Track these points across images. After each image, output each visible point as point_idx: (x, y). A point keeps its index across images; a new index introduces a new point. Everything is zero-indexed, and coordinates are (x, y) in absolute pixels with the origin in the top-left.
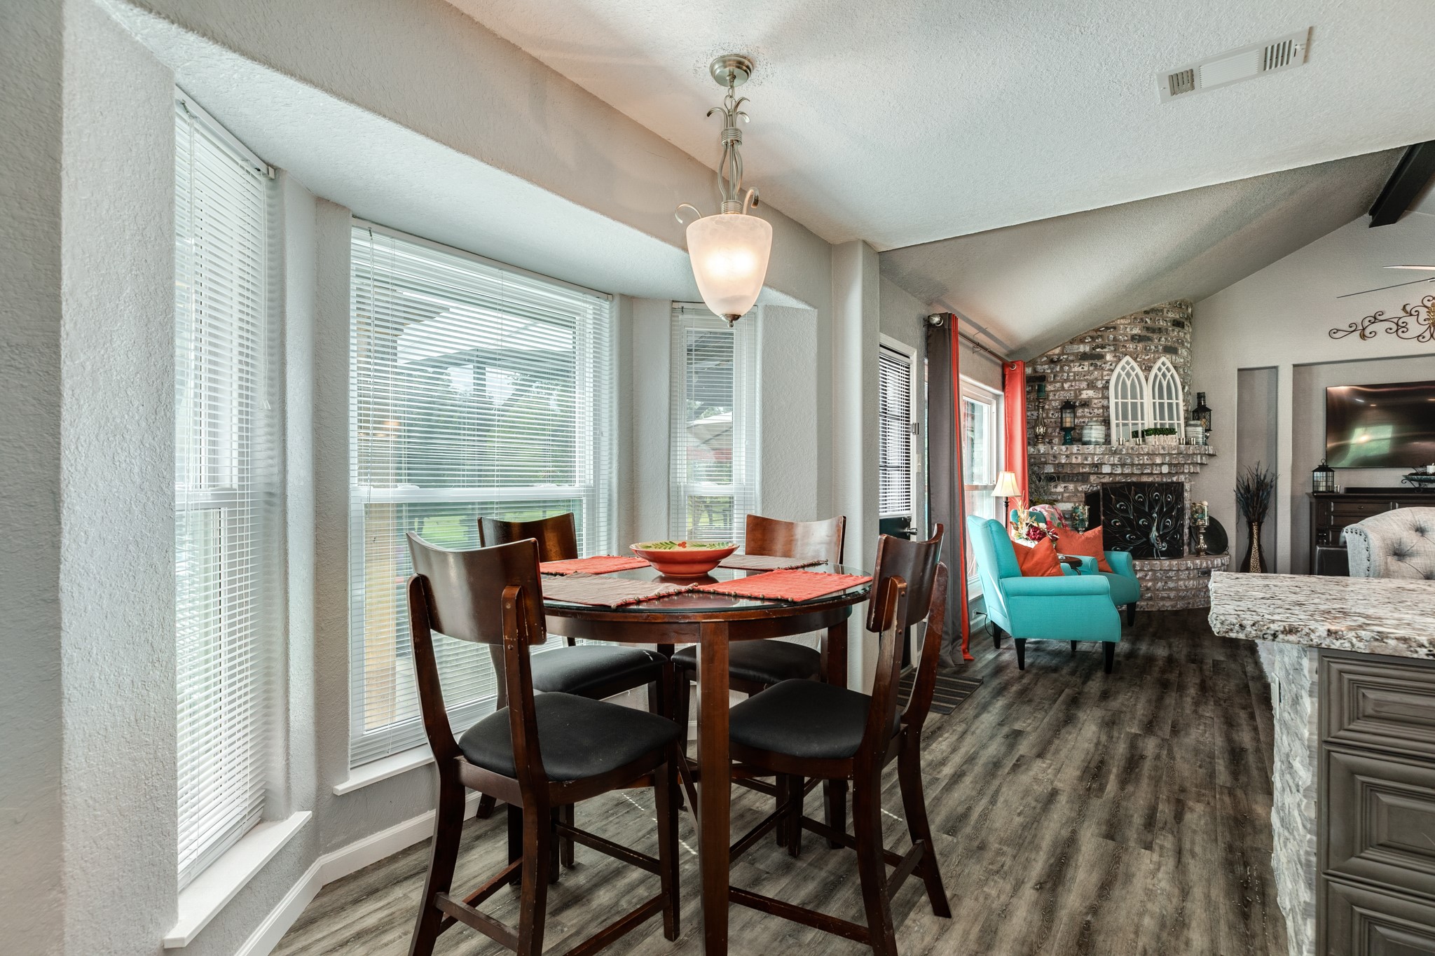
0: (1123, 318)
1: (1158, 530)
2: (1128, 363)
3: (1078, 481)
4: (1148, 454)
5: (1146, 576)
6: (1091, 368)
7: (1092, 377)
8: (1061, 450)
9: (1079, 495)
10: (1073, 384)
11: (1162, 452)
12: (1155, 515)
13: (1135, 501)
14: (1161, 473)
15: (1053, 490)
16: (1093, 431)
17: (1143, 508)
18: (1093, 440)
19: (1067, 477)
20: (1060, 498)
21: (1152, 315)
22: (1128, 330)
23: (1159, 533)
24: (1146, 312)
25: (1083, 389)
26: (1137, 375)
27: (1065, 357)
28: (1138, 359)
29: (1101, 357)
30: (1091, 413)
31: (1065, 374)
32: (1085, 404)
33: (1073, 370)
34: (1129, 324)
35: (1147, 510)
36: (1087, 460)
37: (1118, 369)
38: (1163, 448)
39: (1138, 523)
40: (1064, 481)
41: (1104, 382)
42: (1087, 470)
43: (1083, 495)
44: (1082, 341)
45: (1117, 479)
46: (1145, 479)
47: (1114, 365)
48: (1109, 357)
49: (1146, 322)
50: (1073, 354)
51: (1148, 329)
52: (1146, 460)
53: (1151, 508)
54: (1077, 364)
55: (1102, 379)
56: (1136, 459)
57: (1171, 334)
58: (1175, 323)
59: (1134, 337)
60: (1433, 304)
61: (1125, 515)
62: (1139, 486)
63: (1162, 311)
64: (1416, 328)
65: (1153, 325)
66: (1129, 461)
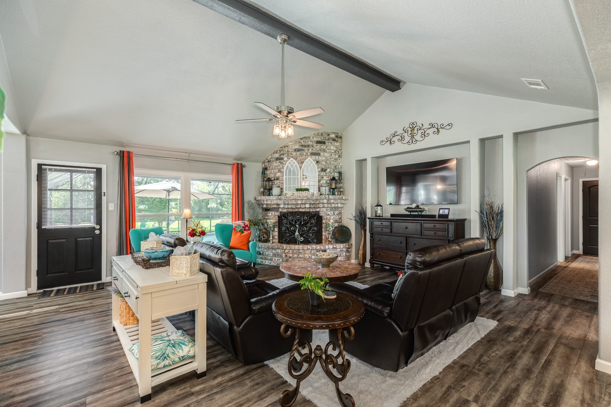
0: (291, 142)
1: (299, 232)
2: (292, 161)
3: (274, 211)
5: (289, 252)
6: (280, 164)
7: (279, 167)
10: (274, 170)
12: (297, 226)
13: (290, 220)
14: (306, 208)
17: (292, 223)
19: (271, 209)
21: (304, 140)
22: (293, 147)
24: (301, 139)
25: (277, 173)
26: (296, 165)
27: (272, 159)
28: (298, 159)
29: (282, 159)
31: (272, 167)
32: (277, 179)
33: (274, 165)
34: (294, 144)
35: (294, 223)
36: (272, 202)
37: (287, 164)
38: (300, 197)
39: (291, 229)
41: (283, 169)
42: (276, 206)
43: (277, 216)
44: (277, 153)
45: (289, 210)
47: (287, 162)
48: (285, 159)
49: (301, 143)
50: (274, 158)
51: (302, 146)
52: (294, 202)
53: (296, 222)
54: (275, 162)
56: (290, 202)
57: (316, 147)
58: (318, 142)
59: (295, 150)
60: (413, 126)
61: (286, 226)
62: (292, 213)
63: (309, 137)
64: (407, 138)
65: (305, 144)
66: (287, 202)
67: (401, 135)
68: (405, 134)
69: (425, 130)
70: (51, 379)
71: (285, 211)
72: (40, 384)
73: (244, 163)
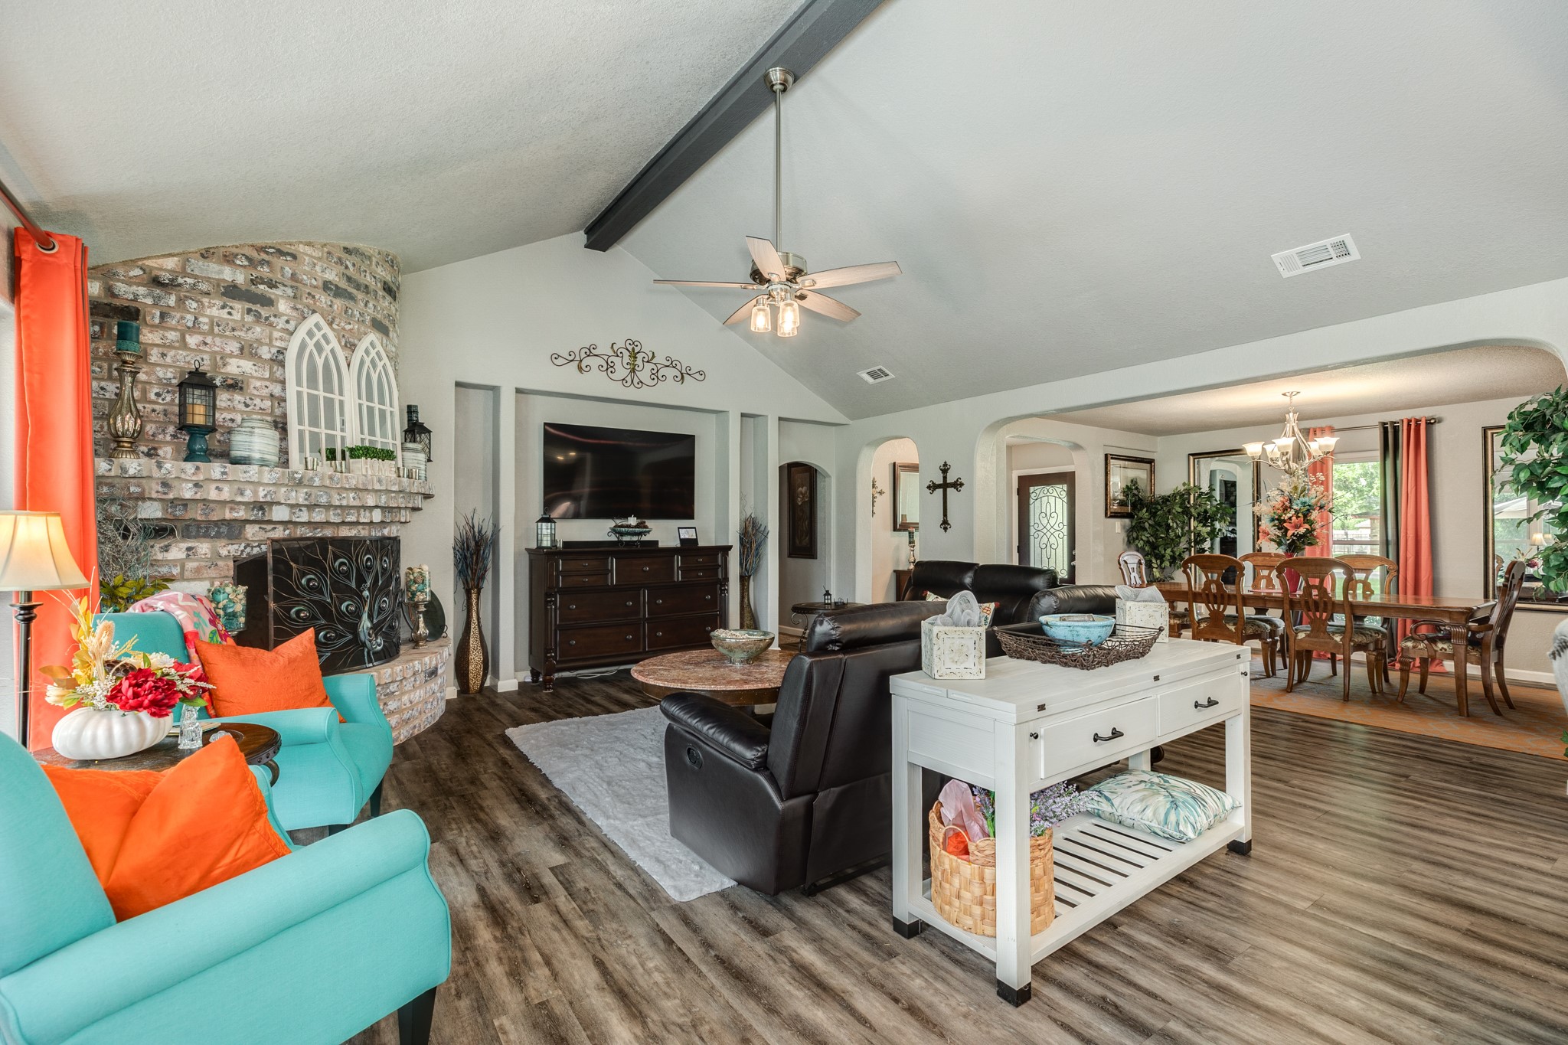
0: (310, 244)
1: (370, 617)
2: (318, 327)
3: (218, 536)
4: (356, 489)
6: (249, 318)
7: (250, 336)
8: (183, 471)
9: (221, 563)
10: (209, 340)
11: (377, 487)
12: (366, 593)
13: (333, 570)
14: (371, 522)
15: (160, 556)
16: (256, 439)
17: (346, 583)
18: (257, 456)
19: (193, 530)
20: (176, 571)
21: (355, 259)
22: (318, 268)
23: (372, 621)
24: (347, 251)
25: (231, 356)
26: (334, 351)
27: (190, 281)
28: (335, 326)
29: (268, 302)
30: (247, 406)
31: (190, 318)
32: (235, 386)
33: (208, 312)
34: (319, 259)
35: (354, 585)
36: (242, 494)
37: (301, 334)
38: (380, 481)
39: (338, 610)
40: (187, 535)
41: (274, 350)
42: (241, 514)
43: (231, 564)
44: (229, 259)
45: (300, 532)
46: (345, 532)
47: (293, 323)
48: (283, 306)
49: (347, 267)
50: (208, 279)
51: (349, 279)
52: (350, 499)
53: (361, 581)
54: (219, 303)
55: (270, 344)
56: (336, 497)
57: (381, 302)
58: (386, 288)
59: (327, 286)
60: (633, 349)
61: (317, 597)
62: (342, 545)
64: (621, 372)
65: (357, 277)
66: (323, 500)
67: (606, 358)
68: (617, 361)
69: (659, 366)
70: (1331, 994)
72: (1363, 1002)
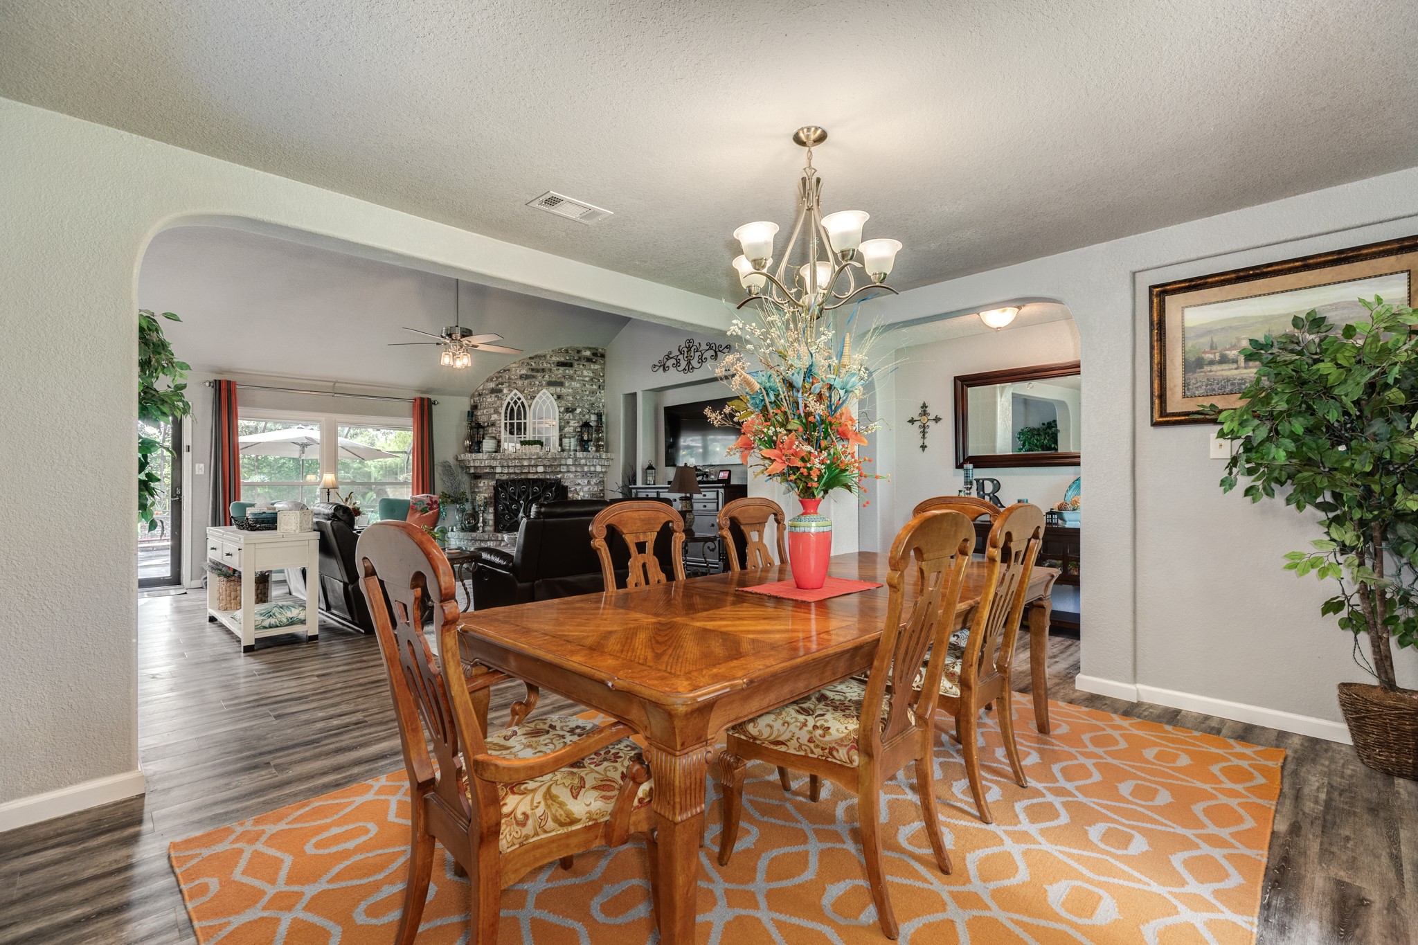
0: (515, 363)
2: (515, 395)
6: (496, 399)
7: (496, 405)
12: (521, 502)
14: (537, 472)
17: (514, 497)
21: (535, 360)
22: (518, 371)
24: (531, 358)
25: (492, 414)
26: (522, 403)
28: (526, 392)
29: (501, 391)
31: (485, 403)
33: (487, 400)
34: (519, 367)
35: (517, 498)
37: (508, 399)
38: (525, 455)
39: (512, 508)
40: (484, 479)
43: (493, 487)
44: (492, 380)
46: (531, 476)
48: (505, 391)
49: (531, 365)
50: (488, 389)
51: (533, 370)
52: (516, 463)
53: (519, 497)
57: (556, 372)
58: (560, 364)
59: (521, 377)
60: (689, 346)
61: (506, 502)
62: (513, 482)
63: (545, 356)
64: (683, 363)
65: (538, 367)
66: (505, 464)
67: (676, 357)
68: (681, 357)
69: (703, 352)
71: (505, 477)
73: (433, 397)
